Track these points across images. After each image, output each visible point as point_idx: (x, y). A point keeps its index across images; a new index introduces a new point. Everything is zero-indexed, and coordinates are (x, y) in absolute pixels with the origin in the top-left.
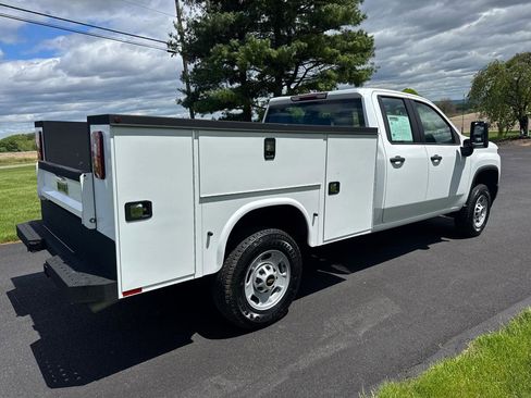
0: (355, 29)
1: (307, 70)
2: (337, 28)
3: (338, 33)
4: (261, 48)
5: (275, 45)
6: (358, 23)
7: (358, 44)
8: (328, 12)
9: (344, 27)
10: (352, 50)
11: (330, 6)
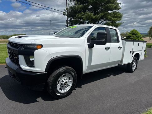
0: (117, 11)
1: (102, 22)
2: (112, 11)
3: (112, 12)
4: (91, 15)
5: (94, 15)
6: (119, 9)
7: (118, 16)
8: (110, 6)
9: (114, 10)
10: (116, 17)
11: (111, 4)
